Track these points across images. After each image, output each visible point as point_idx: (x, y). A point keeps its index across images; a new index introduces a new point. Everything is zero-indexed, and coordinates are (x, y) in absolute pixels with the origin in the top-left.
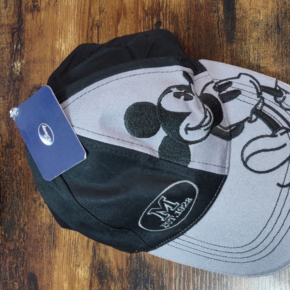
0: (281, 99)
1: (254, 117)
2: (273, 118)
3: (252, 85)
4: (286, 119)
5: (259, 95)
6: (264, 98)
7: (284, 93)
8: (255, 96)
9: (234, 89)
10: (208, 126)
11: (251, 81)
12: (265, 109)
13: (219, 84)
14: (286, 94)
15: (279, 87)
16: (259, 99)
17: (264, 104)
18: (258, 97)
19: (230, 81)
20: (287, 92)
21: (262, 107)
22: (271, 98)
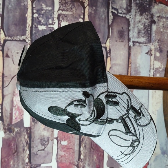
0: (138, 118)
1: (120, 121)
2: (129, 126)
3: (127, 103)
4: (135, 129)
5: (128, 110)
6: (129, 113)
7: (142, 115)
8: (125, 110)
9: (116, 101)
10: (92, 120)
11: (127, 100)
12: (127, 119)
13: (110, 94)
14: (142, 116)
15: (141, 111)
16: (126, 113)
17: (128, 117)
18: (126, 111)
19: (117, 94)
20: (143, 116)
21: (126, 118)
22: (133, 115)
